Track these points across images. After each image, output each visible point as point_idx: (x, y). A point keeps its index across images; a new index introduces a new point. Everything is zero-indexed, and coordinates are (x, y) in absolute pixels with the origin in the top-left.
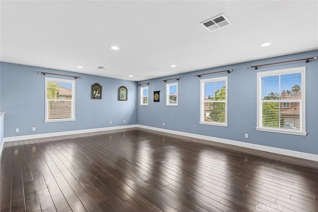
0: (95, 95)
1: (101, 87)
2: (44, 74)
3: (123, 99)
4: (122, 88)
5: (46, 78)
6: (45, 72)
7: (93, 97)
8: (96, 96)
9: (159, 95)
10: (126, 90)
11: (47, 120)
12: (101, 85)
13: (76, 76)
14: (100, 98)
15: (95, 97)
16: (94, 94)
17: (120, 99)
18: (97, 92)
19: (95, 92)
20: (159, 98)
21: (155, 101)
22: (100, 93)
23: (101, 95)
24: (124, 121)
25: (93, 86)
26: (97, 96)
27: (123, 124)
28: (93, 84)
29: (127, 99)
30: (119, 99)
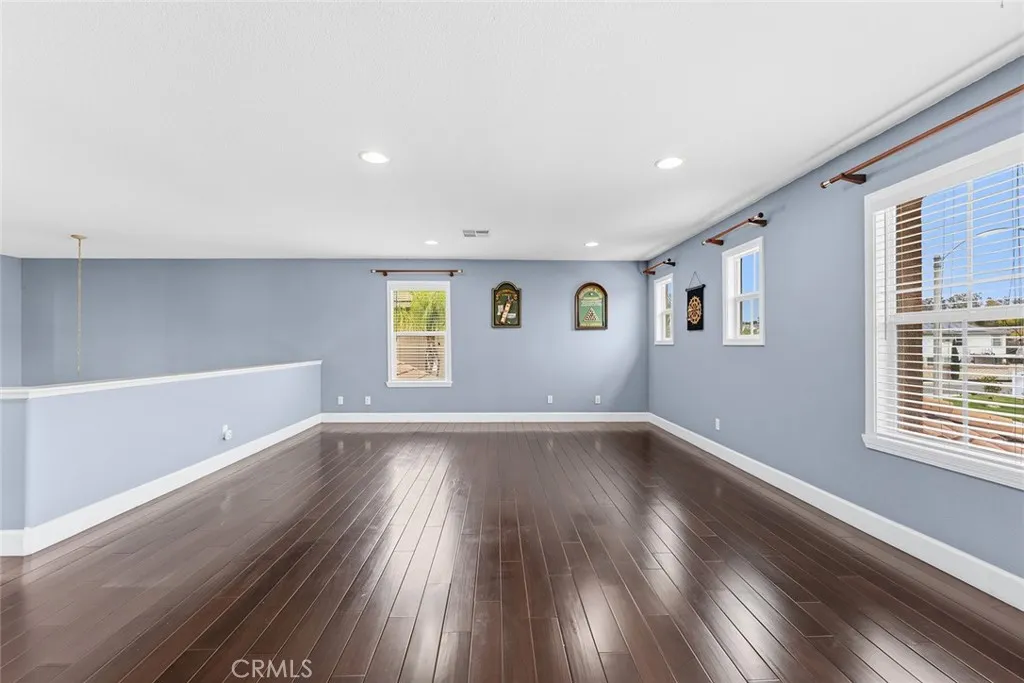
0: (501, 317)
1: (518, 292)
2: (385, 273)
3: (593, 325)
4: (589, 289)
5: (388, 282)
6: (386, 270)
7: (497, 323)
8: (503, 320)
9: (702, 303)
10: (601, 295)
11: (393, 380)
12: (518, 286)
13: (451, 269)
14: (516, 323)
15: (502, 324)
16: (499, 314)
17: (582, 324)
18: (507, 309)
19: (500, 307)
20: (702, 316)
21: (691, 327)
22: (516, 308)
23: (518, 315)
24: (598, 397)
25: (495, 292)
26: (507, 319)
27: (594, 408)
28: (495, 286)
29: (605, 326)
30: (578, 327)
